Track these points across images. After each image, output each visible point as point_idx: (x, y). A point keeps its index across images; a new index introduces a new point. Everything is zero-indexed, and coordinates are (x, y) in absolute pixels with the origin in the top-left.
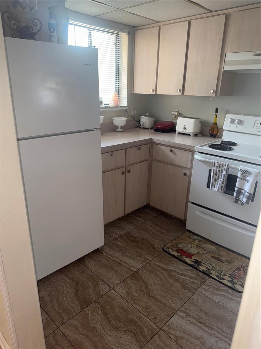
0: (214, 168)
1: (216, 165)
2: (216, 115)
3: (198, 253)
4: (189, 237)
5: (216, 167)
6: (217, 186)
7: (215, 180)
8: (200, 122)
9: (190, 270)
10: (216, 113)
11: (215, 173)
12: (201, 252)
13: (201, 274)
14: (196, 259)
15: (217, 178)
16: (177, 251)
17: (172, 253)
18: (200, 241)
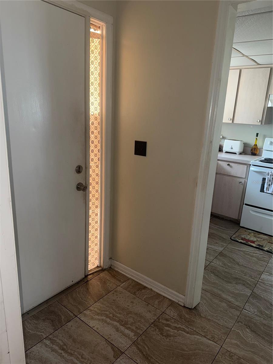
0: (268, 176)
1: (270, 174)
2: (256, 138)
3: (257, 240)
4: (245, 231)
5: (270, 176)
6: (271, 189)
7: (269, 185)
8: (244, 143)
9: (257, 251)
10: (257, 137)
11: (269, 180)
12: (259, 240)
13: (267, 253)
14: (258, 243)
15: (270, 184)
16: (242, 239)
17: (240, 241)
18: (254, 233)
